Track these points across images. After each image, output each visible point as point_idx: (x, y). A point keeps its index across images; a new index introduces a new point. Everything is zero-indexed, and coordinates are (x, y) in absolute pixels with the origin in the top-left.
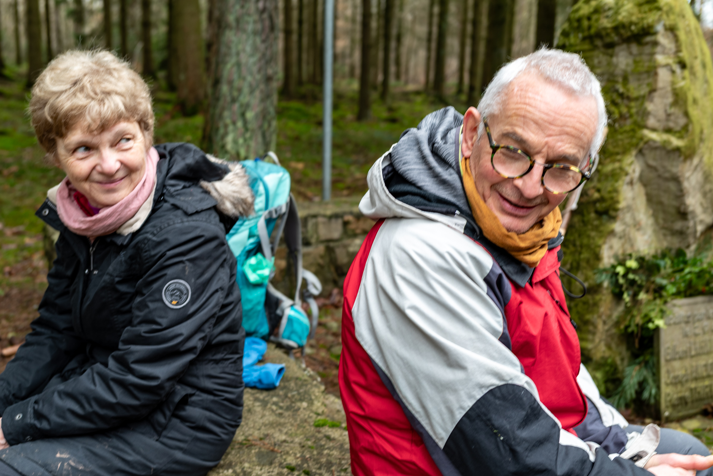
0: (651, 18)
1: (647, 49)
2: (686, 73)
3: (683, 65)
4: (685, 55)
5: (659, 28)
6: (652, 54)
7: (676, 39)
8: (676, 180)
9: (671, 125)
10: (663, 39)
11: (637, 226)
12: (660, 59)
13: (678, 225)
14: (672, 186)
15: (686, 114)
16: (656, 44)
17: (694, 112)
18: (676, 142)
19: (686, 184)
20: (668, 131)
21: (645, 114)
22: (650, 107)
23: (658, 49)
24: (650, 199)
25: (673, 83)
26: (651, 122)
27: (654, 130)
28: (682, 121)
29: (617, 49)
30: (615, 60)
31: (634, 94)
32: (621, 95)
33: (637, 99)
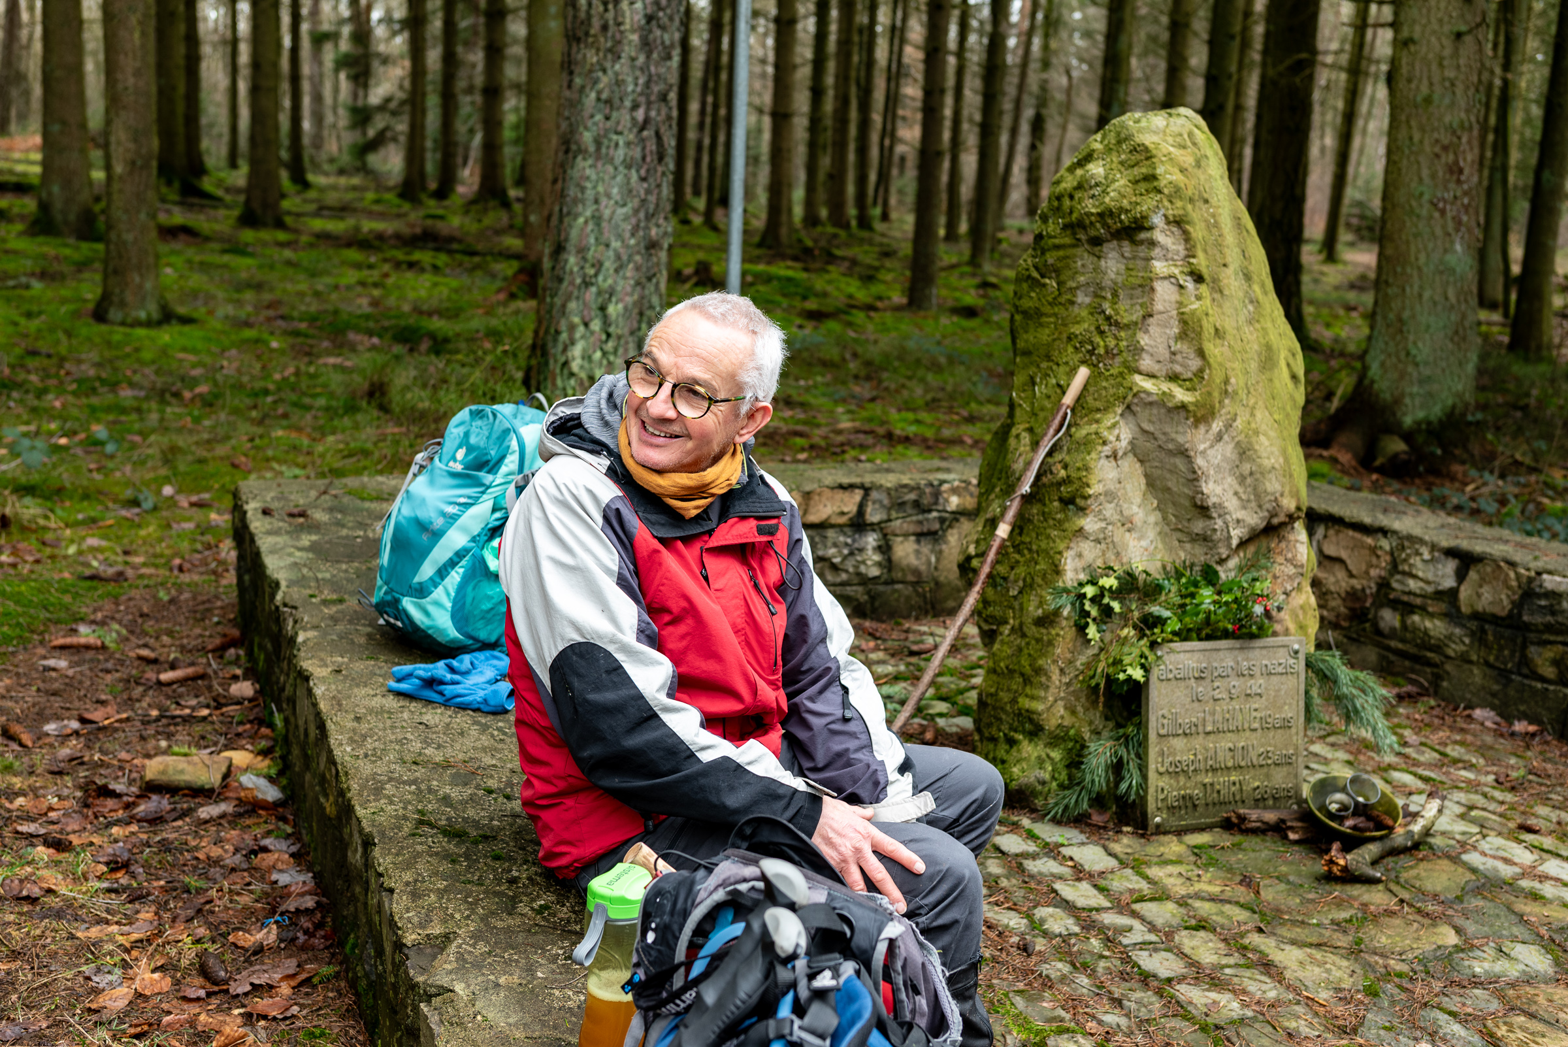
0: (1147, 203)
1: (1142, 251)
2: (1204, 289)
3: (1199, 278)
4: (1201, 262)
5: (1157, 220)
6: (1149, 259)
7: (1187, 238)
8: (1184, 453)
9: (1178, 368)
10: (1163, 236)
11: (1128, 524)
12: (1160, 267)
13: (1199, 526)
14: (1179, 462)
15: (1201, 353)
16: (1152, 243)
17: (1214, 350)
18: (1181, 395)
19: (1200, 461)
20: (1174, 378)
21: (1138, 350)
22: (1144, 340)
23: (1157, 251)
24: (1152, 484)
25: (1180, 304)
26: (1146, 363)
27: (1151, 376)
28: (1195, 363)
29: (1106, 247)
30: (1103, 263)
31: (1126, 319)
32: (1108, 318)
33: (1127, 327)
